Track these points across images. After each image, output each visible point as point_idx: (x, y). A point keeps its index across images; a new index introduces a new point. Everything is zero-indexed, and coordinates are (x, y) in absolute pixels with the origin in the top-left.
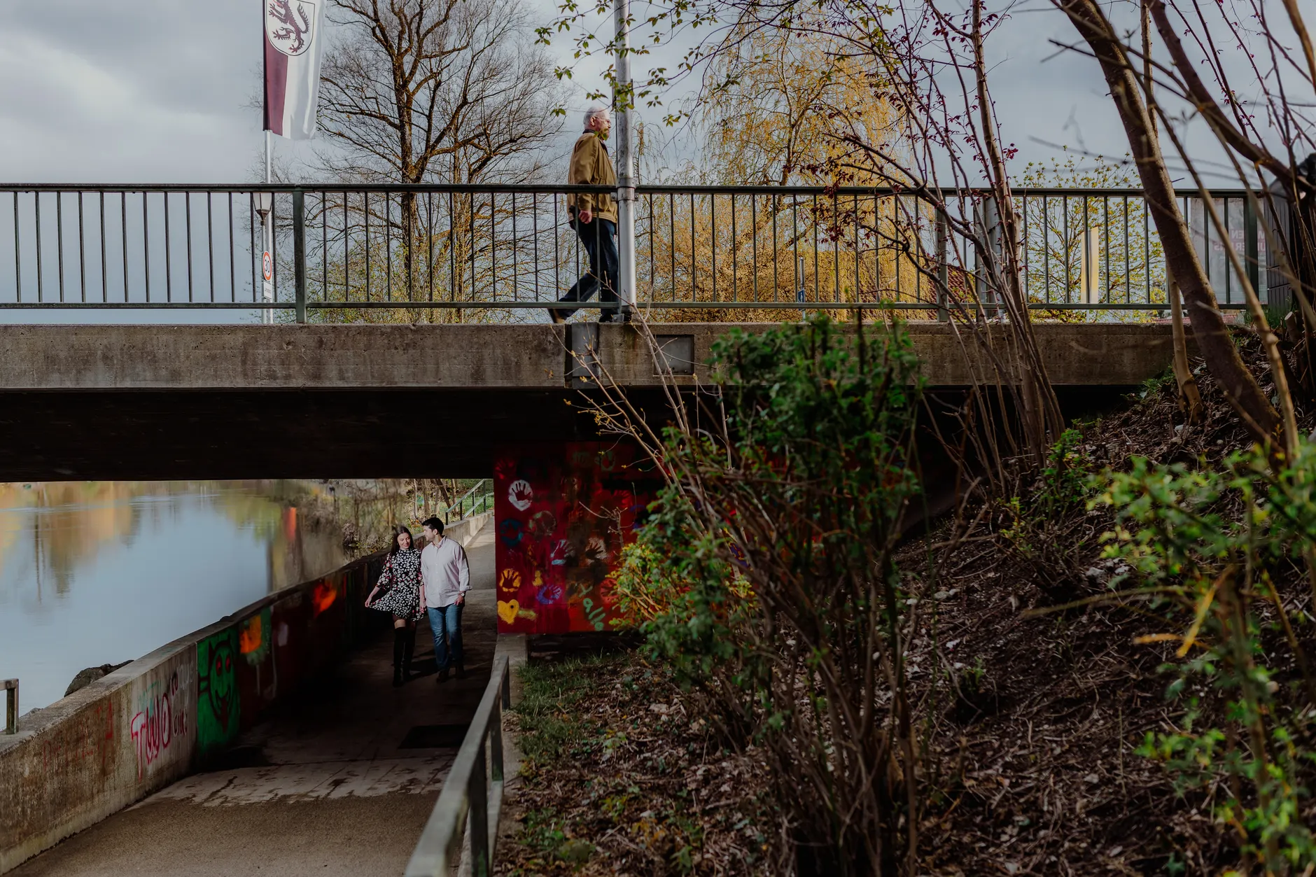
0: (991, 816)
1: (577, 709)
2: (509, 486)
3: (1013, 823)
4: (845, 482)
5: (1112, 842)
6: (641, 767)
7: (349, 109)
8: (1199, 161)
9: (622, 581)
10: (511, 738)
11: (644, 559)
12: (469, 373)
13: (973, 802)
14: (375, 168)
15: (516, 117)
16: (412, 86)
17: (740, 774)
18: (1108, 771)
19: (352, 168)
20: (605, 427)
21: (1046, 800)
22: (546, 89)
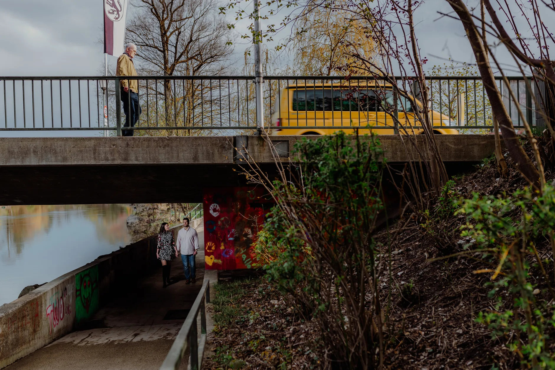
0: (416, 348)
1: (239, 302)
2: (209, 206)
3: (425, 351)
4: (351, 204)
5: (468, 359)
6: (266, 327)
7: (141, 44)
9: (257, 247)
10: (210, 315)
11: (267, 238)
12: (192, 157)
13: (408, 342)
14: (153, 69)
15: (214, 47)
16: (168, 34)
17: (308, 330)
18: (467, 328)
19: (143, 69)
20: (250, 181)
21: (440, 340)
22: (226, 35)
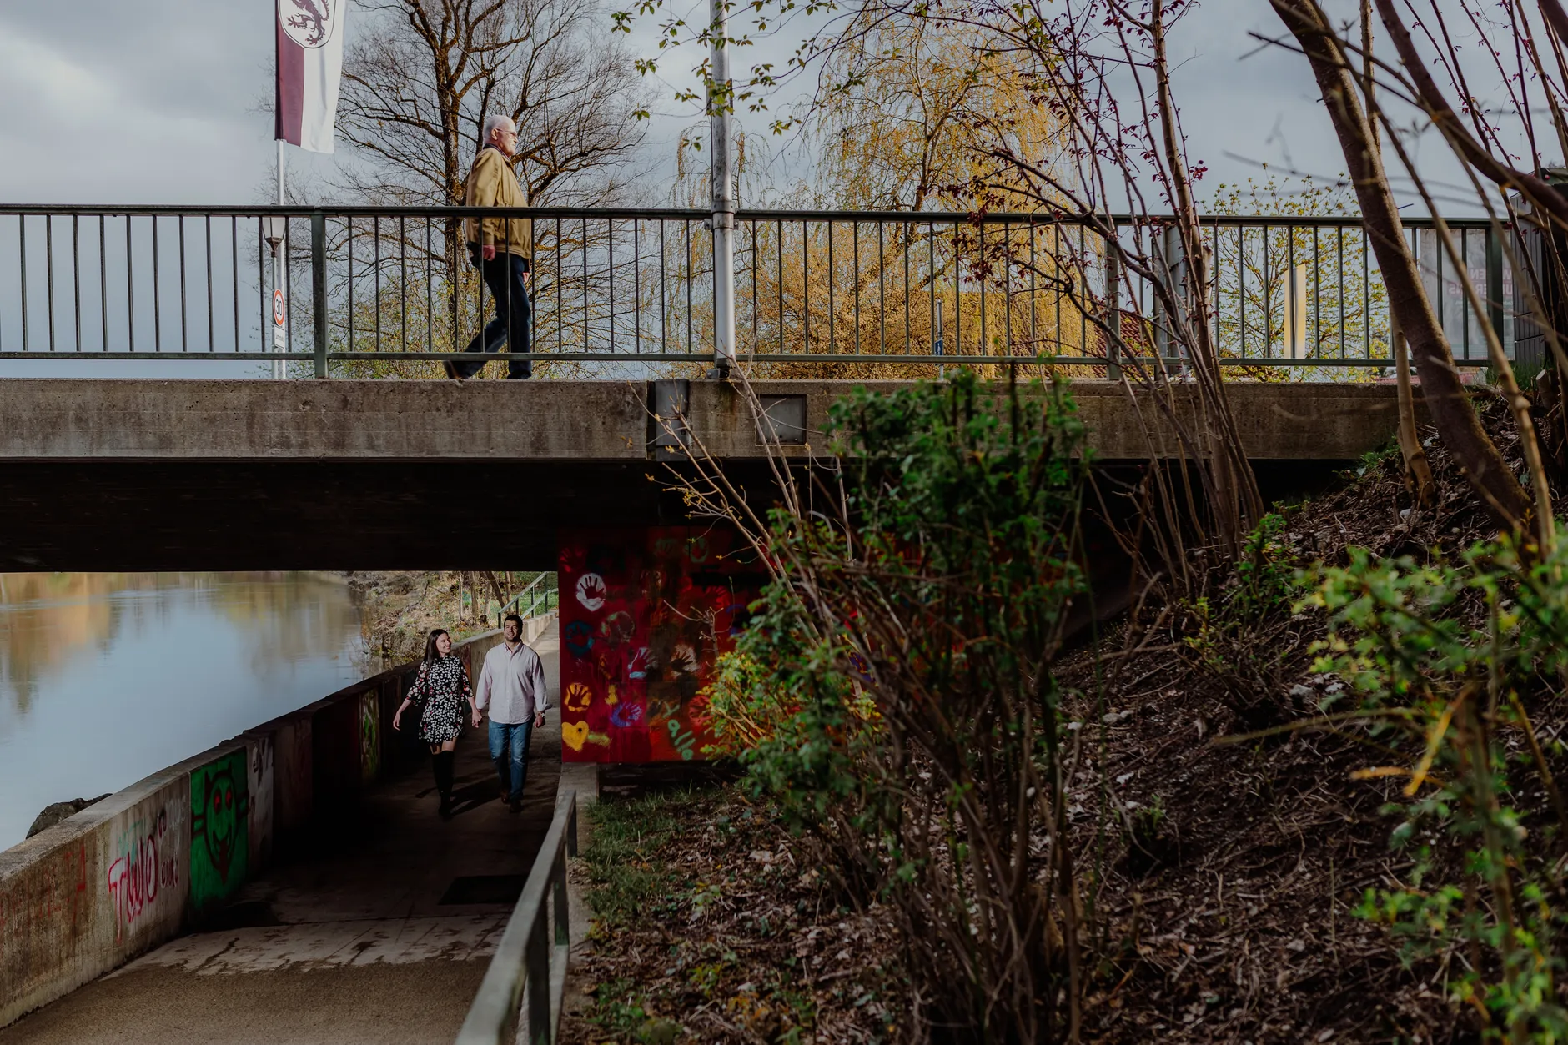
0: (1171, 992)
1: (661, 856)
2: (576, 581)
3: (1198, 1000)
4: (993, 577)
5: (1321, 1024)
6: (739, 929)
7: (380, 114)
8: (1433, 183)
9: (717, 699)
10: (578, 893)
11: (744, 672)
12: (528, 441)
13: (1149, 973)
14: (413, 187)
15: (588, 124)
16: (458, 86)
17: (861, 938)
18: (1316, 935)
19: (384, 186)
20: (696, 509)
21: (1240, 971)
22: (625, 91)
